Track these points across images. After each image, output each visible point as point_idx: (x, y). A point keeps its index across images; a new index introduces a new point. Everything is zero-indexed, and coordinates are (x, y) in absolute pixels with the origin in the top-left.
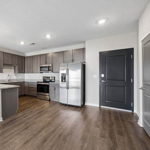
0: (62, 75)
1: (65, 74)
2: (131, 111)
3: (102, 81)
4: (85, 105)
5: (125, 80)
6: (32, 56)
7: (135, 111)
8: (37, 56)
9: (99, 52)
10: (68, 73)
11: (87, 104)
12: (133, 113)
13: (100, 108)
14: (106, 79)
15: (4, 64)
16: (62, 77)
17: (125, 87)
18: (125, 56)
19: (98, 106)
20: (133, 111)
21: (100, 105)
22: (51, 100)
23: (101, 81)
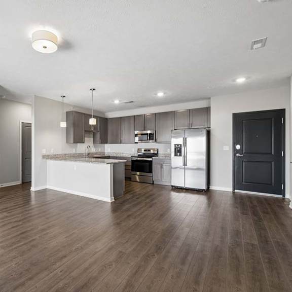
0: (175, 146)
1: (181, 145)
2: (281, 196)
3: (237, 155)
4: (210, 189)
5: (273, 153)
6: (121, 118)
7: (287, 196)
8: (129, 117)
9: (233, 114)
10: (186, 143)
11: (212, 188)
12: (284, 199)
13: (234, 192)
14: (244, 152)
15: (85, 131)
16: (175, 149)
17: (273, 163)
18: (273, 119)
19: (231, 190)
20: (284, 195)
21: (234, 188)
22: (154, 183)
23: (235, 155)
